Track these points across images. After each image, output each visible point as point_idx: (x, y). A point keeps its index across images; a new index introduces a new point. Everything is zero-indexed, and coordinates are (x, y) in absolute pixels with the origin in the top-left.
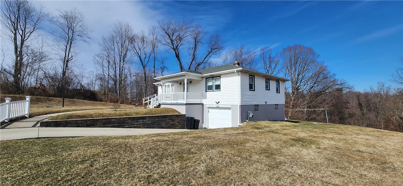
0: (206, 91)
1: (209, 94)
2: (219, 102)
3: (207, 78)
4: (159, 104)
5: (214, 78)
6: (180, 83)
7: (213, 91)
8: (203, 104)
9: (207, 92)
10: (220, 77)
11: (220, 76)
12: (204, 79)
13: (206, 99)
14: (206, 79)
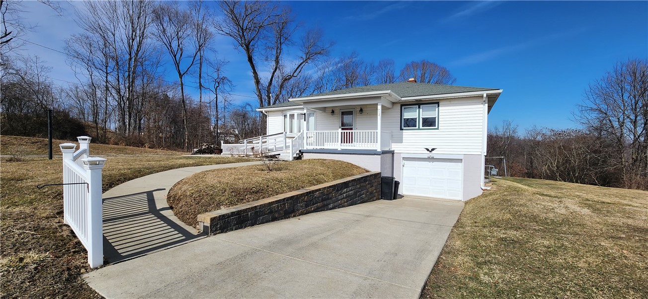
0: (401, 129)
1: (408, 134)
2: (433, 150)
3: (404, 105)
4: (300, 151)
5: (421, 106)
6: (333, 112)
7: (419, 129)
8: (392, 153)
9: (404, 131)
10: (437, 105)
11: (438, 103)
12: (399, 107)
13: (402, 143)
14: (402, 106)
